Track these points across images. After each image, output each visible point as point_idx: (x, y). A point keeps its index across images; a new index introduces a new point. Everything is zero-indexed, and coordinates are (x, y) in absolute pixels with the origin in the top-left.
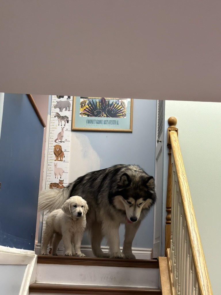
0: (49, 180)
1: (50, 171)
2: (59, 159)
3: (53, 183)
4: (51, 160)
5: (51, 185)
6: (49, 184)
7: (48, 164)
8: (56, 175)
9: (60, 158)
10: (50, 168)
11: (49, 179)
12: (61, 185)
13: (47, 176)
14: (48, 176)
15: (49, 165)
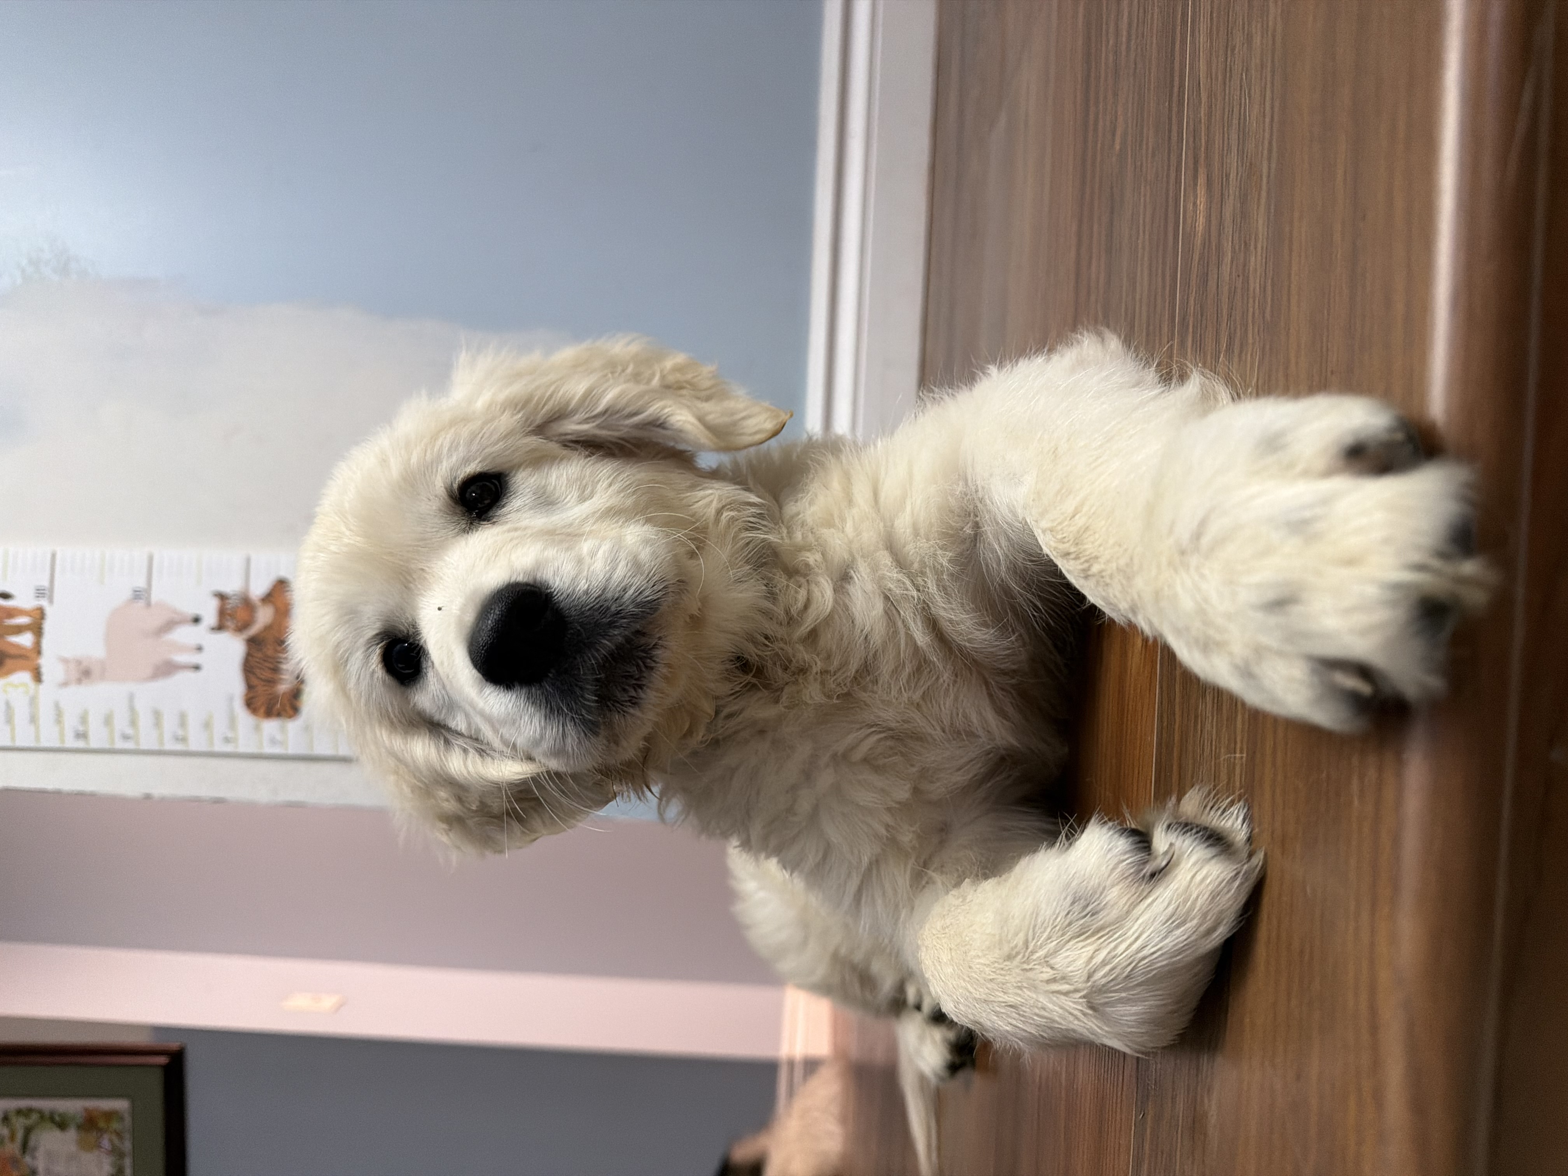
0: (220, 728)
1: (133, 723)
2: (25, 640)
3: (250, 687)
4: (33, 719)
5: (262, 710)
6: (257, 728)
7: (71, 742)
8: (167, 669)
9: (19, 630)
10: (108, 721)
11: (207, 725)
12: (264, 616)
13: (179, 747)
14: (183, 740)
15: (82, 735)
